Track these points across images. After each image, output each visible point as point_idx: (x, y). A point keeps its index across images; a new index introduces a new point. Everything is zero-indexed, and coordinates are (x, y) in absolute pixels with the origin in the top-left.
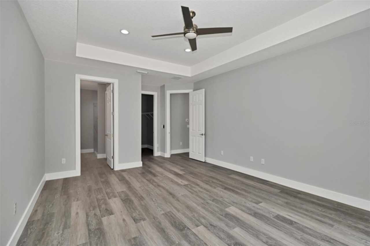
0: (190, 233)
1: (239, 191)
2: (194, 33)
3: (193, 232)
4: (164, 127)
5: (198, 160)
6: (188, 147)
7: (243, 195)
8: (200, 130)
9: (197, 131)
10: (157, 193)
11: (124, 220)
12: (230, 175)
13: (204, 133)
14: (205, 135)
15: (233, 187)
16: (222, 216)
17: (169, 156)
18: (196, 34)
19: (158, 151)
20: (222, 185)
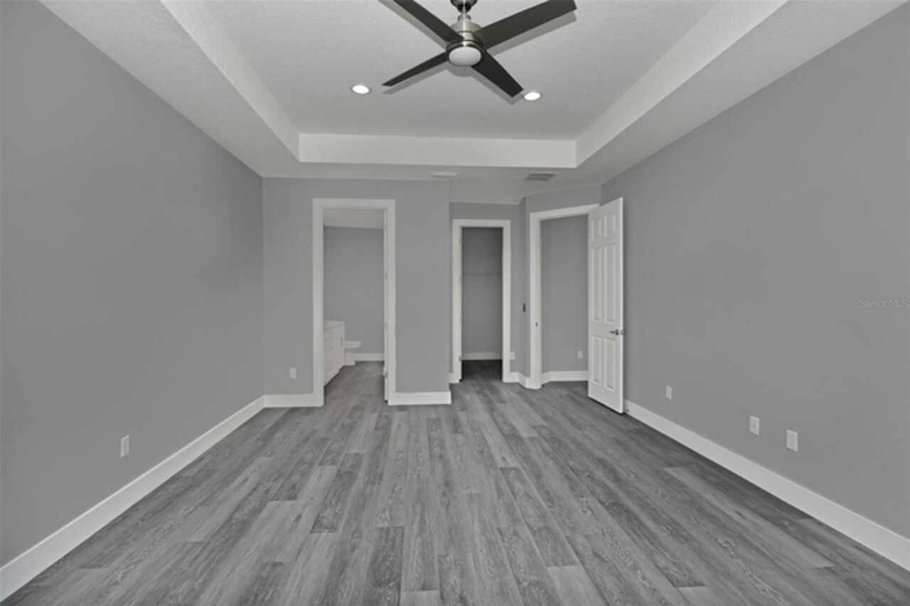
0: (389, 598)
1: (650, 524)
2: (470, 46)
3: (399, 599)
4: (524, 309)
5: (606, 404)
6: (584, 365)
7: (652, 538)
8: (611, 320)
9: (606, 321)
10: (418, 475)
11: (299, 518)
12: (671, 465)
13: (621, 328)
14: (625, 333)
15: (645, 506)
16: (518, 582)
17: (537, 386)
18: (478, 49)
19: (512, 370)
20: (610, 493)
